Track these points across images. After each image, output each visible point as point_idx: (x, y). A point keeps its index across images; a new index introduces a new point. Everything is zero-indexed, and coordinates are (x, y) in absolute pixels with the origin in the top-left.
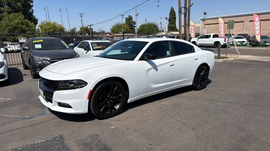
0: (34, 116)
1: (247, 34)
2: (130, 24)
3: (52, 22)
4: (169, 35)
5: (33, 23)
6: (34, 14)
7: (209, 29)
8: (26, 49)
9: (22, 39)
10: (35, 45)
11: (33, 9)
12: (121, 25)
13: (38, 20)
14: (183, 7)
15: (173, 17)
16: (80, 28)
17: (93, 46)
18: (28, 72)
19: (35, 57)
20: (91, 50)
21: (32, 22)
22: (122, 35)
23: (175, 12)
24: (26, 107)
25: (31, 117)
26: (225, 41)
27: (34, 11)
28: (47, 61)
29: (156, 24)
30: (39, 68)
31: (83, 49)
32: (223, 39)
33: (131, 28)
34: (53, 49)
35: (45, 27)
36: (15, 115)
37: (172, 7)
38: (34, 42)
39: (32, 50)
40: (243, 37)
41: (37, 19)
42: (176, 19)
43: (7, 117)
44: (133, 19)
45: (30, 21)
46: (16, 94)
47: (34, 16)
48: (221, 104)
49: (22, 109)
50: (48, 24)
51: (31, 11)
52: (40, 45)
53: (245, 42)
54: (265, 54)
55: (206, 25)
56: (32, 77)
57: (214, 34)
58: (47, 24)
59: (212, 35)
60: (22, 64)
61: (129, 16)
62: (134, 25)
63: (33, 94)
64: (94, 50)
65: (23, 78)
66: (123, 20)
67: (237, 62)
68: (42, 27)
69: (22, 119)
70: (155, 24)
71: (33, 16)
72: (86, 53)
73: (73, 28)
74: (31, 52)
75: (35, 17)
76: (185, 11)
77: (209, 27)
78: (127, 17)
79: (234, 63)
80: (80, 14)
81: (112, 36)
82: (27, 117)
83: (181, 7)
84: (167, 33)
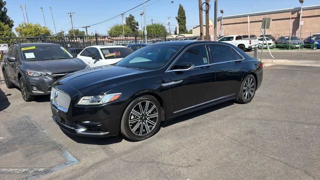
0: (52, 167)
1: (270, 35)
2: (132, 26)
3: (33, 24)
4: (180, 38)
5: (8, 25)
6: (7, 14)
7: (227, 30)
8: (13, 60)
9: (1, 46)
10: (26, 54)
11: (6, 8)
12: (121, 27)
13: (13, 22)
14: (204, 3)
15: (182, 16)
16: (69, 31)
17: (104, 54)
18: (15, 91)
19: (29, 71)
20: (101, 58)
21: (6, 24)
22: (135, 38)
23: (184, 10)
24: (33, 152)
25: (48, 170)
26: (250, 43)
27: (8, 10)
28: (47, 76)
29: (164, 25)
30: (36, 86)
31: (91, 58)
32: (248, 41)
33: (134, 30)
34: (53, 59)
35: (25, 30)
36: (19, 168)
37: (180, 5)
38: (23, 49)
39: (22, 62)
40: (269, 39)
41: (12, 20)
42: (185, 19)
43: (6, 172)
44: (134, 19)
45: (4, 23)
46: (9, 128)
47: (8, 17)
48: (306, 127)
49: (27, 156)
50: (29, 27)
51: (3, 10)
52: (33, 53)
53: (272, 44)
54: (300, 57)
55: (224, 25)
56: (24, 99)
57: (237, 36)
58: (27, 26)
59: (235, 37)
60: (3, 80)
61: (130, 15)
62: (136, 27)
63: (36, 127)
64: (106, 58)
65: (8, 101)
66: (124, 20)
67: (276, 68)
68: (21, 30)
69: (35, 175)
70: (162, 25)
71: (6, 16)
72: (95, 63)
73: (61, 32)
74: (21, 64)
75: (10, 18)
76: (206, 8)
77: (227, 28)
78: (128, 16)
79: (274, 69)
80: (69, 13)
81: (111, 40)
82: (41, 170)
83: (202, 3)
84: (179, 36)
